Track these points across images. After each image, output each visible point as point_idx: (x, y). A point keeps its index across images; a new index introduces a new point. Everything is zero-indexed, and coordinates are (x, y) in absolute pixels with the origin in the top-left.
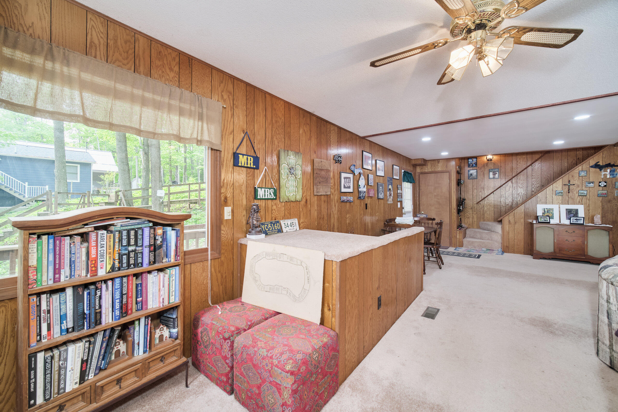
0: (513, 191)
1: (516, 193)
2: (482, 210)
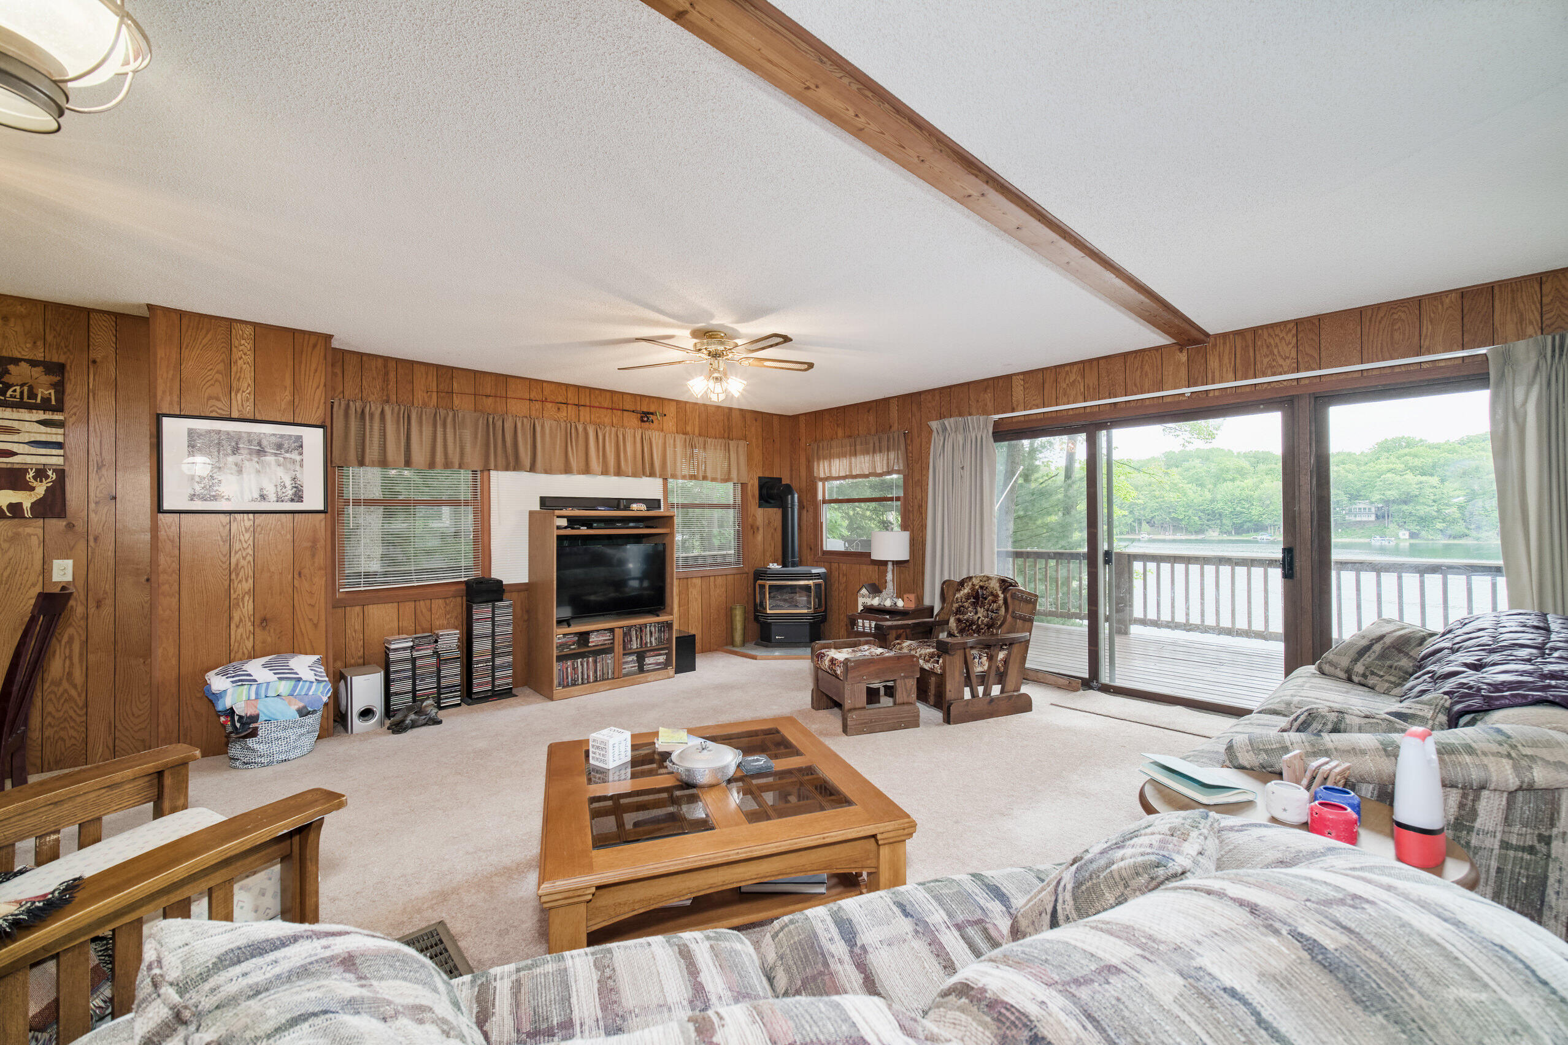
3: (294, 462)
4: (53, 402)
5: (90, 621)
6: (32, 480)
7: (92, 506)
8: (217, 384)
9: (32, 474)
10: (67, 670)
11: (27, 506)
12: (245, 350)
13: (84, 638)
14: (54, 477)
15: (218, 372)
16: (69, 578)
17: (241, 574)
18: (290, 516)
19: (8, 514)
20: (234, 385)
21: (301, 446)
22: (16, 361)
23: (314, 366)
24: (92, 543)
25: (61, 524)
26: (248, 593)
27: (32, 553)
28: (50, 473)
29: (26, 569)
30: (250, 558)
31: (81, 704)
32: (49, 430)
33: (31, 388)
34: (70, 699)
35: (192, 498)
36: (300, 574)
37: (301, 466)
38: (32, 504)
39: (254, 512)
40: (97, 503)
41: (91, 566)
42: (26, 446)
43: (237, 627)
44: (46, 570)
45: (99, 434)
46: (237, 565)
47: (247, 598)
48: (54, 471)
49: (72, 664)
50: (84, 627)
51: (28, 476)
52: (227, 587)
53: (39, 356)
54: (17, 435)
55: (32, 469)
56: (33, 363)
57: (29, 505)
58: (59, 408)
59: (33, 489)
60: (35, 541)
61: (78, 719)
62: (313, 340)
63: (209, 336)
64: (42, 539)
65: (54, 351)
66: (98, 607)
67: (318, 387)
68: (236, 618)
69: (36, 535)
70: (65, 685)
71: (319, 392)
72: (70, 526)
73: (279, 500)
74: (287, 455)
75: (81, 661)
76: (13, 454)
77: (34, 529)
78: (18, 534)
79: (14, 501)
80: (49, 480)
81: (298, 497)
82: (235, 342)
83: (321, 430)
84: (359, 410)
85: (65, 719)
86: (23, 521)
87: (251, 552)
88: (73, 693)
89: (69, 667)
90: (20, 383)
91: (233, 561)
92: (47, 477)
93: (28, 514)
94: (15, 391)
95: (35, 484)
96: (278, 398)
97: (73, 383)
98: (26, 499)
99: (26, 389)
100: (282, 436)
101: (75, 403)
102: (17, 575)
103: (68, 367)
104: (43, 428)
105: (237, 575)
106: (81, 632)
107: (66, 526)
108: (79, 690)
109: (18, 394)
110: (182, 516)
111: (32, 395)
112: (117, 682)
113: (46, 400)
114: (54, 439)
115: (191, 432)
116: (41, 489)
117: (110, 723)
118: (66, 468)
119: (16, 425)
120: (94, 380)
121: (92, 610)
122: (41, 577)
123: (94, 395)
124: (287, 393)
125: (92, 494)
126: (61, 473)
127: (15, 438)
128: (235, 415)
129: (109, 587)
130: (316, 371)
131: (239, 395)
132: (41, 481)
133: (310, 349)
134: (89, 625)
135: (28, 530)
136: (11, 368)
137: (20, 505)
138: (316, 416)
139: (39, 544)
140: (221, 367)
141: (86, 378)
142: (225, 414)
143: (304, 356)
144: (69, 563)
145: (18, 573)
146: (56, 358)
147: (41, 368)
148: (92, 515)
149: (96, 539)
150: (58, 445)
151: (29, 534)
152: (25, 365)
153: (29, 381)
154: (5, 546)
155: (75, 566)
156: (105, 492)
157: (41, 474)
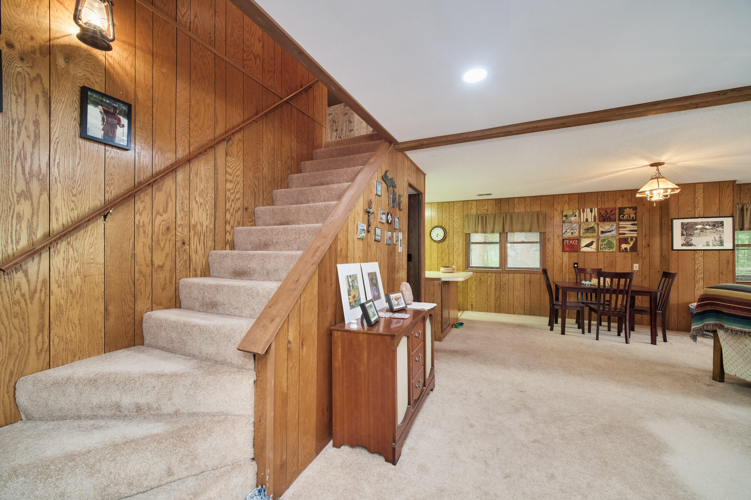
0: (179, 216)
1: (187, 222)
2: (34, 307)
3: (720, 231)
4: (635, 218)
7: (643, 248)
8: (690, 206)
11: (628, 248)
12: (700, 193)
15: (691, 202)
16: (637, 269)
17: (699, 271)
18: (718, 251)
19: (623, 251)
20: (696, 206)
21: (723, 225)
22: (626, 208)
23: (728, 194)
25: (636, 253)
26: (701, 278)
27: (629, 262)
28: (634, 239)
29: (628, 265)
30: (702, 266)
32: (633, 226)
33: (629, 215)
35: (682, 245)
36: (722, 273)
37: (723, 232)
39: (704, 250)
40: (645, 247)
41: (643, 266)
42: (628, 231)
43: (697, 290)
44: (632, 267)
46: (698, 268)
47: (701, 280)
51: (628, 240)
52: (694, 276)
53: (630, 206)
55: (630, 238)
56: (630, 208)
58: (635, 220)
59: (630, 243)
62: (727, 184)
63: (688, 190)
64: (631, 258)
65: (634, 203)
66: (645, 279)
67: (730, 202)
68: (697, 287)
71: (730, 203)
72: (638, 254)
73: (714, 245)
74: (717, 229)
76: (625, 234)
77: (629, 255)
78: (625, 256)
79: (625, 247)
80: (634, 241)
81: (722, 243)
82: (697, 191)
83: (731, 218)
84: (740, 208)
86: (627, 253)
87: (703, 264)
90: (627, 214)
91: (696, 267)
93: (629, 251)
95: (630, 242)
96: (713, 208)
97: (638, 212)
98: (628, 246)
100: (715, 222)
101: (639, 218)
103: (637, 208)
104: (632, 226)
105: (698, 272)
109: (626, 217)
110: (679, 251)
111: (630, 217)
113: (633, 218)
114: (635, 229)
115: (682, 224)
116: (632, 243)
119: (626, 226)
120: (644, 210)
121: (643, 280)
122: (631, 269)
123: (644, 214)
124: (717, 205)
125: (643, 245)
127: (626, 229)
128: (697, 216)
129: (647, 273)
130: (729, 195)
131: (698, 209)
132: (632, 241)
133: (726, 187)
135: (628, 255)
136: (625, 210)
138: (729, 213)
140: (692, 200)
142: (693, 216)
143: (724, 191)
144: (637, 265)
145: (626, 267)
146: (634, 205)
147: (632, 209)
148: (643, 251)
149: (644, 258)
150: (636, 231)
151: (628, 257)
152: (628, 208)
153: (629, 213)
154: (623, 259)
155: (639, 266)
156: (647, 244)
157: (632, 239)
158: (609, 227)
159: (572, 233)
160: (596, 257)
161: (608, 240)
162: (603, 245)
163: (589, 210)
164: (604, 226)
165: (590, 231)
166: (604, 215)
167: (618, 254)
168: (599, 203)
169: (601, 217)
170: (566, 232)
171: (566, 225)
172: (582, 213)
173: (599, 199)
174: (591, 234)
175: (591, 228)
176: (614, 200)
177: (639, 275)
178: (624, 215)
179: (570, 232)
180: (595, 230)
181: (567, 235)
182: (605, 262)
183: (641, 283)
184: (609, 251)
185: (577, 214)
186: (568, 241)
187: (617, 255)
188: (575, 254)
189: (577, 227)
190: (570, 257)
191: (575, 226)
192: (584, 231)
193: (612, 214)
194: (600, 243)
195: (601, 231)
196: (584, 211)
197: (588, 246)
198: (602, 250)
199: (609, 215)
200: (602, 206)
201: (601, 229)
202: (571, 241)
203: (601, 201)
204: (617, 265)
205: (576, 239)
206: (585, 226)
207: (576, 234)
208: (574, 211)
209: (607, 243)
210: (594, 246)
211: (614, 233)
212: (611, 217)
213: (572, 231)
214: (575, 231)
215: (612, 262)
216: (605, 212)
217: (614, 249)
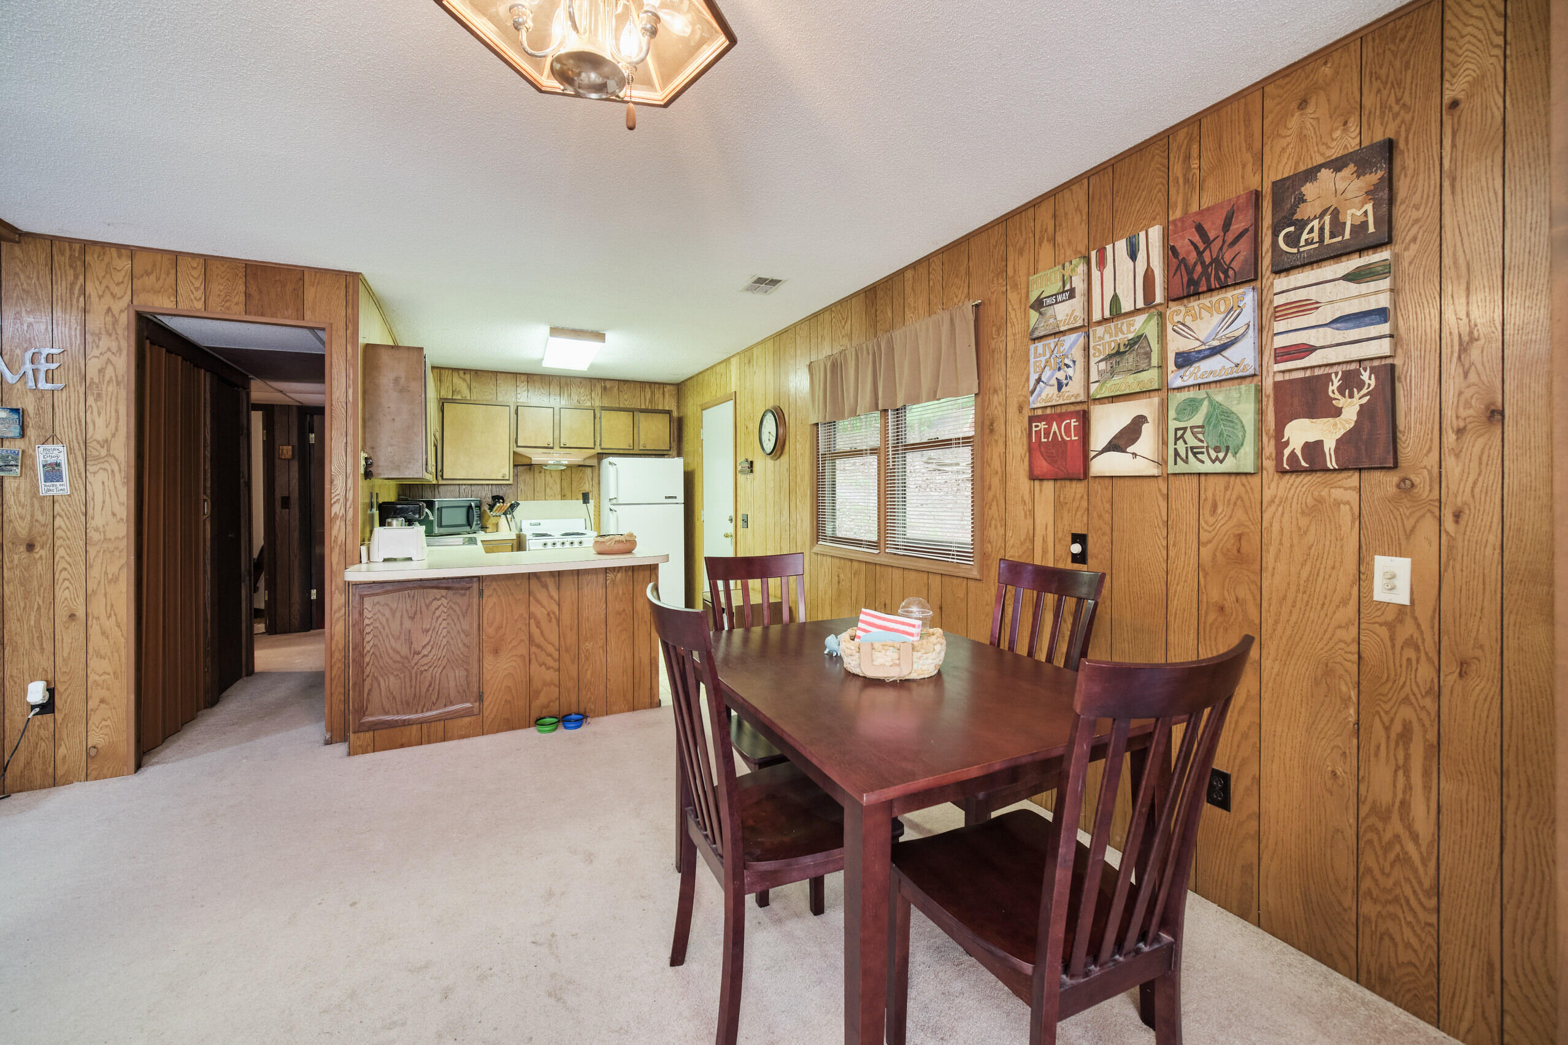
4: (1371, 229)
5: (1444, 700)
6: (1337, 395)
7: (1450, 438)
9: (1336, 382)
10: (1400, 796)
11: (1330, 445)
13: (1432, 737)
14: (1373, 382)
16: (1402, 597)
19: (1303, 464)
22: (1311, 174)
24: (1449, 524)
25: (1390, 480)
27: (1342, 539)
28: (1365, 376)
29: (1333, 568)
31: (1427, 883)
32: (1364, 288)
33: (1336, 214)
34: (1403, 860)
38: (1339, 442)
40: (1460, 432)
41: (1447, 577)
42: (1328, 330)
44: (1363, 575)
45: (1464, 269)
48: (1373, 370)
49: (1408, 788)
50: (1434, 714)
51: (1331, 388)
53: (1351, 144)
54: (1315, 313)
55: (1336, 374)
56: (1337, 165)
57: (1333, 446)
59: (1337, 412)
60: (1345, 516)
61: (1422, 916)
64: (1357, 514)
65: (1377, 122)
66: (1461, 670)
69: (1348, 503)
70: (1396, 826)
72: (1406, 487)
75: (1427, 787)
76: (1309, 349)
77: (1344, 493)
78: (1320, 501)
79: (1311, 440)
80: (1364, 391)
85: (1396, 900)
86: (1326, 476)
88: (1411, 847)
89: (1404, 792)
90: (1319, 211)
92: (1361, 385)
93: (1332, 463)
94: (1311, 231)
95: (1341, 402)
97: (1410, 172)
98: (1329, 433)
99: (1327, 219)
101: (1415, 214)
102: (1320, 579)
103: (1402, 145)
104: (1353, 288)
106: (1427, 723)
107: (1398, 486)
108: (1424, 849)
109: (1315, 235)
111: (1337, 227)
112: (1507, 871)
113: (1360, 227)
114: (1372, 304)
116: (1351, 409)
117: (1491, 964)
118: (1398, 362)
119: (1312, 294)
120: (1454, 145)
121: (1450, 678)
122: (1356, 588)
123: (1453, 180)
125: (1449, 413)
126: (1388, 374)
127: (1312, 318)
129: (1487, 631)
132: (1351, 396)
134: (1444, 709)
135: (1337, 493)
136: (1309, 190)
137: (1319, 444)
139: (1353, 522)
141: (1436, 148)
144: (1403, 565)
145: (1321, 575)
146: (1380, 132)
147: (1351, 168)
148: (1449, 462)
149: (1457, 516)
150: (1381, 315)
151: (1338, 504)
152: (1325, 174)
153: (1333, 202)
154: (1304, 522)
155: (1416, 572)
156: (1478, 406)
157: (1351, 381)
158: (1217, 318)
159: (1060, 386)
160: (1163, 505)
161: (1211, 402)
162: (1188, 436)
163: (1122, 245)
164: (1188, 321)
165: (1130, 360)
166: (1193, 257)
167: (1277, 487)
168: (1172, 191)
169: (1178, 268)
170: (1039, 380)
171: (1040, 350)
172: (1095, 273)
173: (1177, 169)
174: (1131, 378)
175: (1132, 343)
176: (1250, 147)
177: (1410, 643)
178: (1301, 225)
179: (1054, 382)
180: (1148, 355)
181: (1043, 396)
182: (1204, 537)
183: (1429, 703)
184: (1218, 467)
185: (1079, 283)
186: (1042, 426)
187: (1268, 495)
188: (1076, 489)
189: (1078, 354)
190: (1059, 505)
191: (1071, 347)
192: (1102, 366)
193: (1230, 237)
194: (1173, 425)
195: (1178, 355)
196: (1102, 263)
197: (1121, 442)
198: (1181, 467)
199: (1216, 246)
200: (1187, 204)
201: (1177, 344)
202: (1055, 426)
203: (1186, 181)
204: (1269, 558)
205: (1070, 415)
206: (1107, 338)
207: (1075, 390)
208: (1067, 274)
209: (1208, 418)
210: (1146, 443)
211: (1244, 354)
212: (1227, 257)
213: (1060, 375)
214: (1070, 372)
215: (1239, 537)
216: (1197, 239)
217: (1245, 459)
